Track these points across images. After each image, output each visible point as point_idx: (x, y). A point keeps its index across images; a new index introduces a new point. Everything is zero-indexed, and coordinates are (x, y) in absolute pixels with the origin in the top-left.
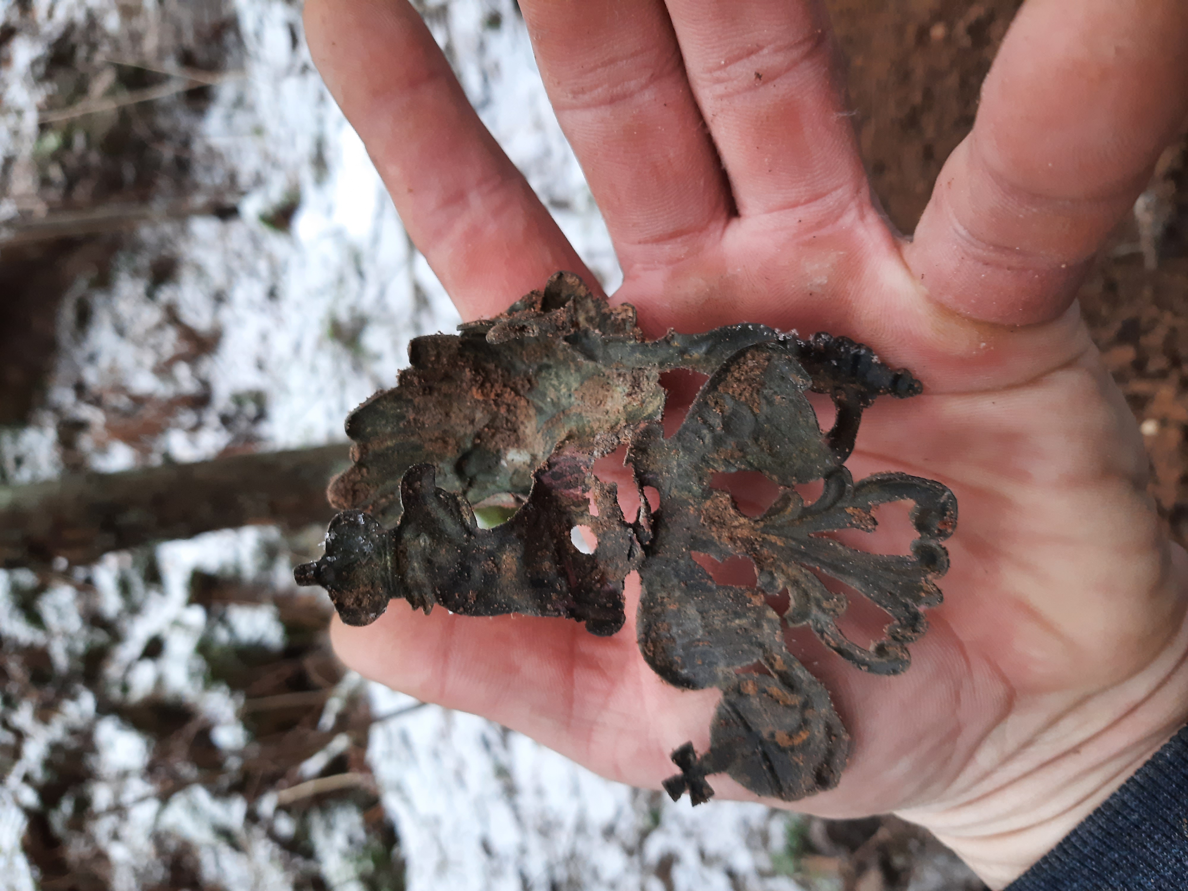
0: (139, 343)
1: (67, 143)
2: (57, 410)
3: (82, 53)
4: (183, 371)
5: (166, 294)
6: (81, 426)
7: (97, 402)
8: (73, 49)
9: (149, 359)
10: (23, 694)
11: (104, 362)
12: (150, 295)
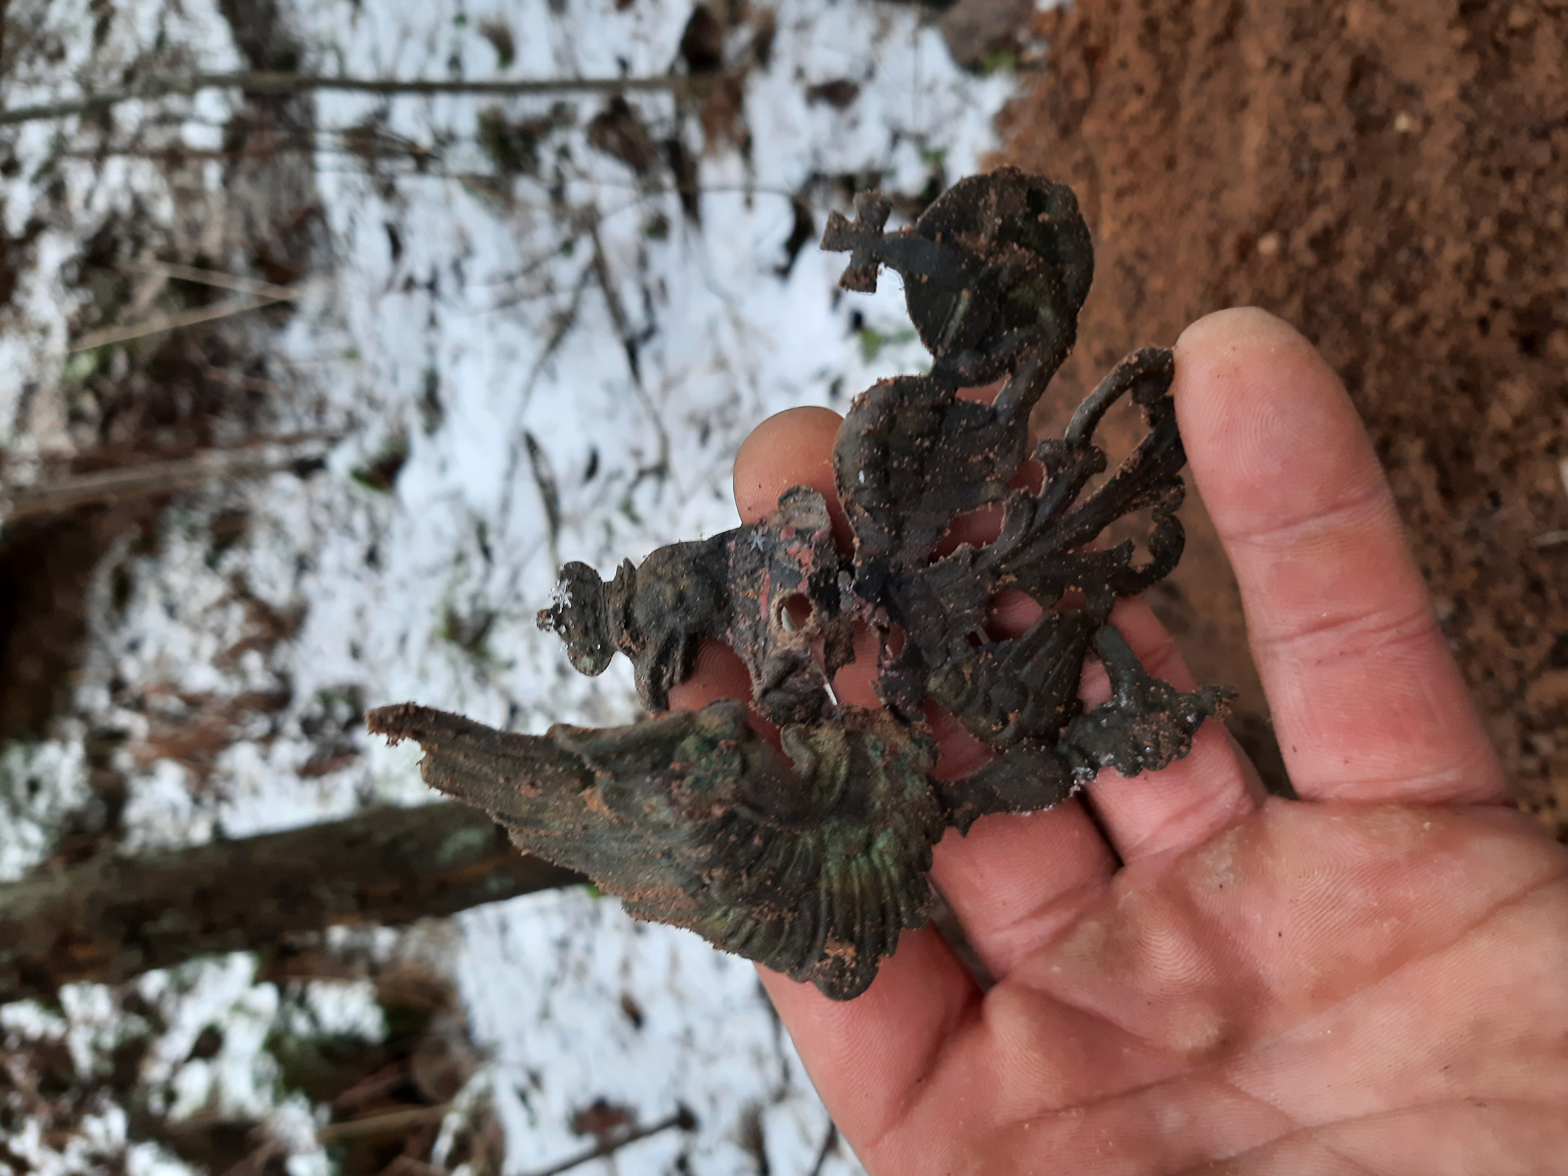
0: (196, 627)
1: (104, 366)
2: (85, 716)
3: (126, 248)
4: (253, 661)
5: (232, 560)
6: (118, 737)
7: (139, 705)
8: (115, 245)
9: (209, 646)
10: (29, 1109)
11: (149, 652)
12: (212, 562)
